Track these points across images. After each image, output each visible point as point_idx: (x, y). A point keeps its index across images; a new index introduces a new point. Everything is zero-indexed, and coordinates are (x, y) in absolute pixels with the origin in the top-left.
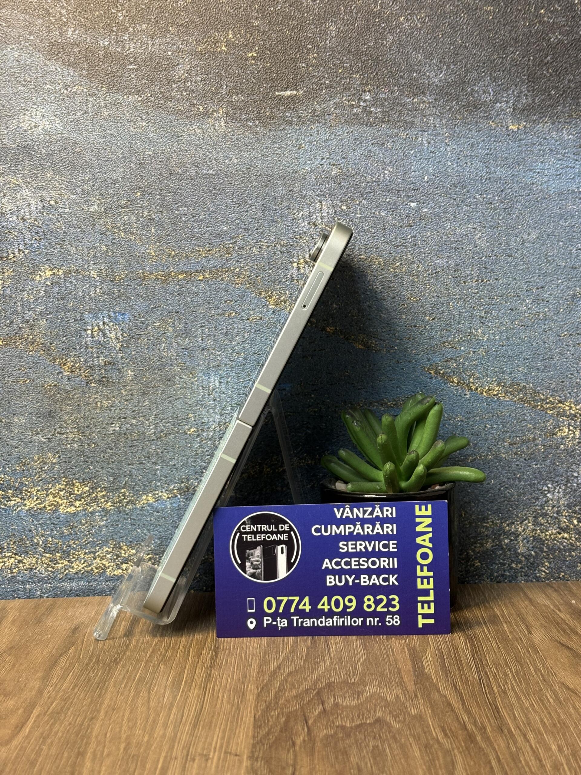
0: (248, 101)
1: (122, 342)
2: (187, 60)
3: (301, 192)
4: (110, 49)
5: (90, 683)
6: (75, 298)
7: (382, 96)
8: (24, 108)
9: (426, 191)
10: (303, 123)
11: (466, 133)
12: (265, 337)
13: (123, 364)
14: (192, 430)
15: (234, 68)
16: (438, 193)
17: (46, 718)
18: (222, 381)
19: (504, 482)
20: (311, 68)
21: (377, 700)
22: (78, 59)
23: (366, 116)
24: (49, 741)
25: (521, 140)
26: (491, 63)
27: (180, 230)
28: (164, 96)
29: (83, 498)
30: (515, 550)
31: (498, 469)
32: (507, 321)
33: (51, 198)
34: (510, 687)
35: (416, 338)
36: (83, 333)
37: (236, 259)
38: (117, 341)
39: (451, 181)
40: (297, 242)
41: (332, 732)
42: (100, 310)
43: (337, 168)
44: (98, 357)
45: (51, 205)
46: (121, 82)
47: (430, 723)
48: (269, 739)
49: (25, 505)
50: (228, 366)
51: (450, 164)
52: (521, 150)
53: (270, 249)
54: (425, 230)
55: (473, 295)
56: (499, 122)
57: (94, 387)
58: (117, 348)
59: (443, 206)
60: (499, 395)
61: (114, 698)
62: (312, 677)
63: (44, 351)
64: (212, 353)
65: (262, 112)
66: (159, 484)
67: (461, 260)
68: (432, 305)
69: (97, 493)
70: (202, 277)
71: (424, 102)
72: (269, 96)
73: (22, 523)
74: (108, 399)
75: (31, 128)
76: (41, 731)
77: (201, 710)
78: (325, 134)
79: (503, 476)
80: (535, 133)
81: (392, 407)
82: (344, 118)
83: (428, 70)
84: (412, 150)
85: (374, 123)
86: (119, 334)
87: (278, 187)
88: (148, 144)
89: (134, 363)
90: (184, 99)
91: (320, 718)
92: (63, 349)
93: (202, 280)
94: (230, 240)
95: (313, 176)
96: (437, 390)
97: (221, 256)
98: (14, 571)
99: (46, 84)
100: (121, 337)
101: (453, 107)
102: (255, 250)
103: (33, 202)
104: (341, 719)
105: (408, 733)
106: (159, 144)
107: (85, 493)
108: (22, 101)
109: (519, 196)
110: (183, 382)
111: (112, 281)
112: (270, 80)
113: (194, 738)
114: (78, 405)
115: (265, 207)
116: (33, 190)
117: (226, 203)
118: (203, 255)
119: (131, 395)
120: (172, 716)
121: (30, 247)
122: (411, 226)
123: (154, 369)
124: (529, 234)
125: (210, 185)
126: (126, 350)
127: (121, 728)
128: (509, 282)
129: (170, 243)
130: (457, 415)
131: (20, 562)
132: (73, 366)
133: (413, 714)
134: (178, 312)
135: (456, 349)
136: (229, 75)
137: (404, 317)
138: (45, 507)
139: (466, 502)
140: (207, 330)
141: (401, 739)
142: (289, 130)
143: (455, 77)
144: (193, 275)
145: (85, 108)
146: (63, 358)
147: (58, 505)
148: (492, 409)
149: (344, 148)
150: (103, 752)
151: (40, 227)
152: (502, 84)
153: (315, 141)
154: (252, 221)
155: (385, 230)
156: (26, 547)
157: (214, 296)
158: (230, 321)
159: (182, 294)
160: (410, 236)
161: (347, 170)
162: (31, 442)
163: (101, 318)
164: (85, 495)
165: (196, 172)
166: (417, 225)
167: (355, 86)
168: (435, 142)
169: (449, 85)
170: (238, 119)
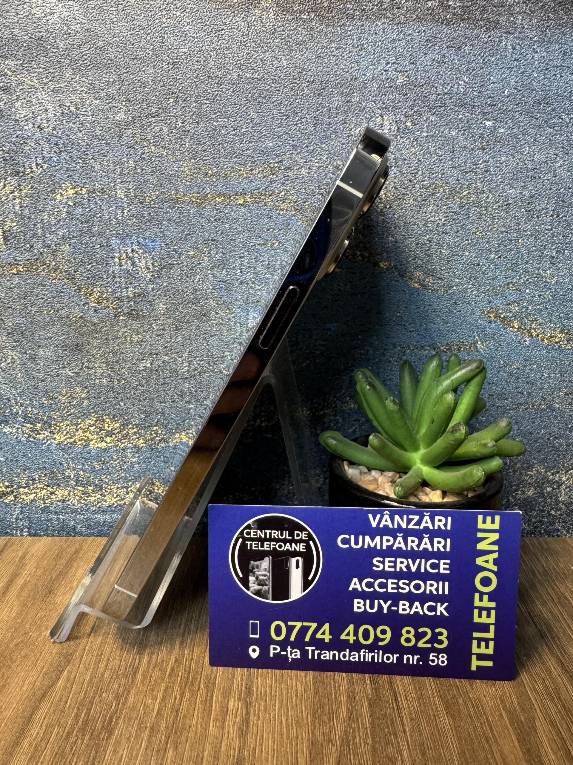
1: (152, 272)
3: (360, 103)
6: (100, 221)
9: (505, 108)
10: (367, 18)
11: (558, 37)
13: (154, 296)
16: (519, 111)
19: (554, 432)
23: (443, 11)
27: (219, 145)
29: (114, 434)
30: (557, 498)
31: (549, 419)
35: (478, 278)
36: (110, 260)
37: (282, 181)
38: (147, 271)
39: (535, 96)
42: (128, 236)
43: (404, 75)
44: (127, 288)
45: (71, 112)
49: (55, 439)
51: (536, 75)
53: (321, 171)
54: (499, 155)
55: (546, 232)
57: (123, 320)
58: (148, 279)
59: (523, 126)
60: (561, 343)
63: (68, 279)
64: (251, 287)
65: (319, 1)
66: (193, 423)
67: (538, 190)
68: (499, 242)
69: (129, 430)
70: (243, 200)
73: (53, 457)
74: (138, 333)
75: (46, 16)
78: (392, 33)
82: (416, 14)
84: (493, 56)
85: (451, 21)
86: (149, 263)
87: (333, 97)
88: (183, 38)
89: (165, 296)
92: (88, 278)
93: (242, 205)
94: (275, 158)
95: (375, 84)
97: (264, 177)
98: (47, 501)
100: (151, 266)
102: (304, 171)
103: (51, 107)
106: (196, 40)
107: (116, 429)
110: (219, 317)
111: (141, 203)
114: (106, 339)
115: (317, 120)
116: (50, 93)
117: (273, 114)
118: (245, 175)
119: (163, 330)
121: (49, 160)
122: (484, 149)
123: (188, 303)
125: (255, 91)
126: (157, 281)
129: (206, 160)
131: (52, 493)
132: (99, 297)
134: (215, 240)
135: (520, 291)
137: (467, 254)
138: (75, 441)
140: (246, 261)
142: (350, 26)
144: (232, 198)
146: (89, 287)
147: (88, 440)
149: (413, 50)
151: (60, 137)
153: (380, 41)
154: (301, 137)
155: (453, 152)
156: (58, 479)
157: (256, 223)
158: (272, 252)
159: (219, 220)
160: (482, 160)
161: (416, 79)
162: (58, 376)
163: (130, 245)
164: (115, 432)
165: (239, 75)
166: (490, 149)
168: (522, 48)
170: (291, 11)
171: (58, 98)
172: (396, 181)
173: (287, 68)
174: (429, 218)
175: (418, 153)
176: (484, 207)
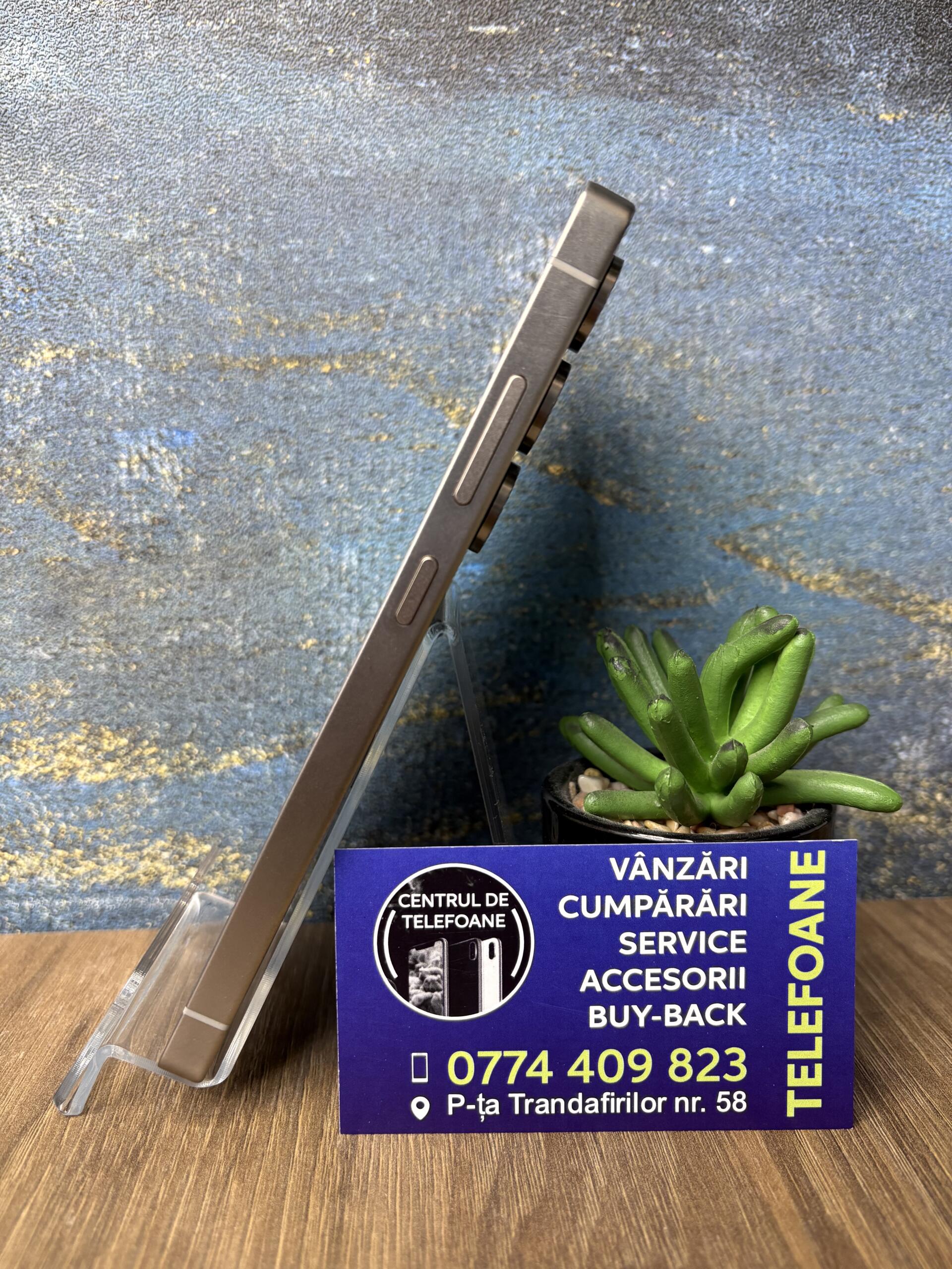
0: (417, 42)
1: (183, 483)
3: (511, 218)
6: (97, 402)
7: (660, 44)
9: (731, 226)
10: (518, 88)
11: (805, 121)
13: (186, 523)
14: (310, 642)
16: (752, 232)
18: (363, 557)
23: (632, 81)
25: (898, 141)
27: (290, 280)
28: (261, 24)
29: (118, 757)
32: (856, 462)
33: (51, 212)
35: (703, 488)
36: (112, 465)
37: (391, 336)
38: (175, 482)
39: (775, 209)
40: (501, 309)
42: (143, 424)
43: (576, 175)
44: (141, 511)
45: (50, 226)
49: (17, 768)
50: (375, 532)
51: (775, 177)
52: (898, 160)
53: (452, 320)
55: (802, 415)
56: (864, 106)
57: (134, 563)
58: (175, 495)
59: (760, 255)
60: (835, 590)
63: (43, 497)
64: (346, 508)
65: (444, 62)
66: (251, 734)
67: (787, 351)
68: (734, 431)
69: (143, 749)
70: (329, 367)
71: (735, 60)
72: (456, 33)
73: (14, 799)
74: (159, 585)
78: (557, 111)
80: (922, 130)
82: (592, 83)
84: (710, 148)
85: (645, 95)
86: (178, 469)
87: (470, 207)
88: (231, 114)
89: (204, 522)
90: (298, 32)
93: (328, 374)
94: (380, 301)
95: (533, 189)
96: (733, 577)
97: (363, 330)
100: (180, 475)
101: (784, 72)
102: (425, 321)
103: (17, 220)
106: (253, 117)
107: (122, 748)
109: (891, 242)
110: (294, 558)
111: (165, 372)
112: (459, 3)
114: (107, 596)
115: (445, 243)
116: (16, 197)
117: (375, 234)
118: (332, 328)
119: (201, 578)
121: (13, 304)
122: (703, 288)
123: (242, 534)
124: (902, 312)
125: (346, 198)
126: (191, 498)
128: (864, 394)
129: (270, 304)
131: (11, 863)
132: (95, 525)
134: (285, 431)
135: (768, 507)
137: (685, 451)
138: (52, 772)
140: (337, 465)
142: (492, 100)
143: (790, 18)
144: (312, 363)
145: (113, 42)
146: (78, 511)
147: (74, 770)
148: (823, 612)
149: (590, 139)
151: (31, 267)
152: (872, 37)
153: (539, 123)
154: (421, 268)
155: (656, 291)
156: (21, 839)
157: (351, 403)
158: (379, 450)
159: (292, 398)
160: (701, 305)
162: (24, 659)
163: (145, 440)
164: (121, 753)
165: (321, 173)
166: (713, 287)
167: (614, 23)
168: (752, 137)
169: (781, 32)
170: (399, 75)
171: (29, 206)
173: (395, 162)
174: (623, 395)
176: (707, 377)
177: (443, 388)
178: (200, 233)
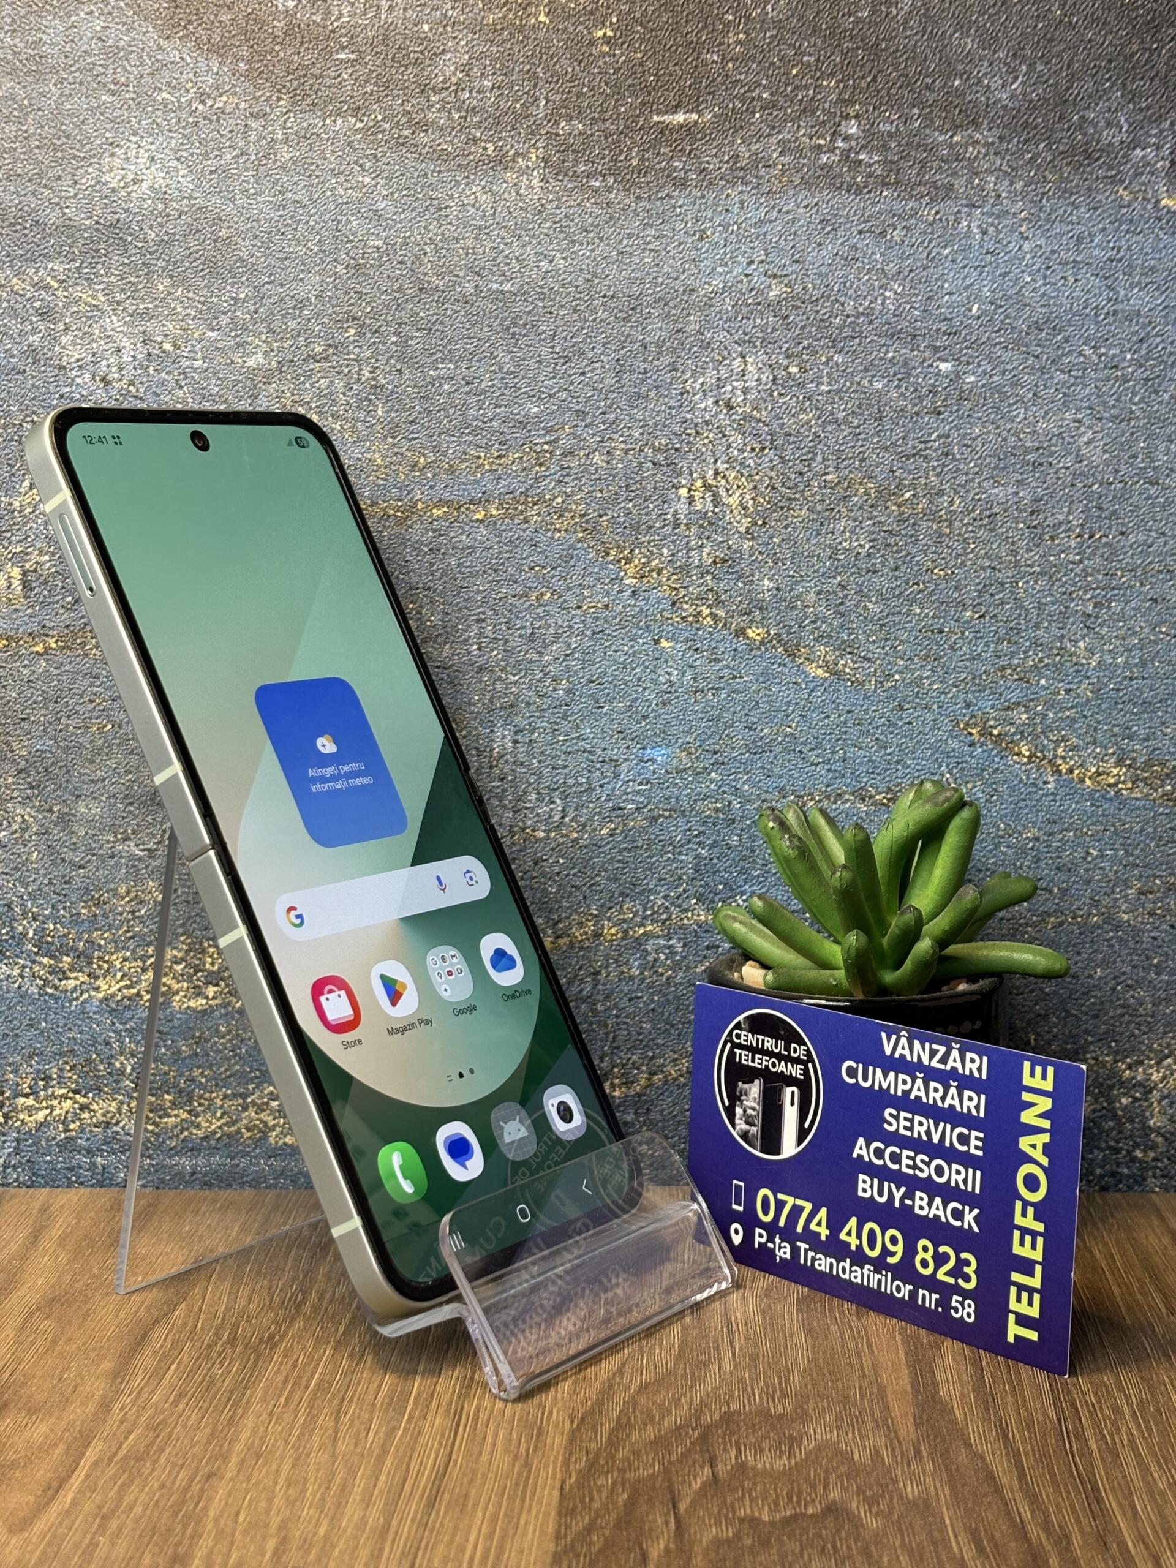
0: (592, 135)
2: (463, 43)
3: (702, 334)
4: (298, 15)
5: (214, 1389)
7: (884, 128)
8: (111, 140)
9: (974, 338)
10: (711, 183)
11: (1065, 212)
12: (614, 647)
15: (563, 61)
16: (1000, 343)
17: (111, 1470)
18: (519, 738)
19: (1124, 973)
20: (730, 65)
21: (830, 1461)
22: (230, 38)
23: (849, 171)
24: (114, 1524)
26: (1125, 60)
27: (438, 411)
28: (410, 120)
29: (222, 979)
30: (1144, 1120)
31: (1112, 946)
32: (1143, 624)
33: (166, 336)
34: (1125, 1442)
35: (941, 657)
37: (556, 477)
39: (1030, 316)
40: (689, 443)
41: (731, 1534)
43: (781, 282)
45: (164, 352)
46: (319, 89)
47: (948, 1522)
48: (591, 1543)
49: (97, 989)
50: (533, 707)
51: (1029, 279)
53: (630, 457)
54: (969, 423)
55: (1071, 566)
56: (1140, 190)
59: (1011, 371)
60: (1120, 786)
61: (262, 1429)
62: (691, 1398)
64: (500, 678)
65: (622, 158)
67: (1047, 488)
68: (980, 587)
70: (483, 513)
71: (977, 142)
72: (637, 124)
73: (91, 1028)
75: (127, 186)
76: (97, 1502)
77: (447, 1467)
78: (757, 209)
79: (1123, 961)
81: (883, 804)
82: (799, 175)
83: (986, 74)
84: (945, 247)
85: (865, 187)
87: (651, 323)
88: (374, 223)
90: (453, 128)
91: (705, 1496)
93: (481, 521)
94: (545, 435)
95: (728, 300)
96: (983, 770)
97: (524, 469)
98: (72, 1126)
99: (160, 89)
102: (597, 458)
103: (127, 344)
104: (751, 1501)
105: (898, 1543)
106: (399, 225)
108: (107, 126)
112: (641, 90)
113: (427, 1533)
115: (622, 365)
116: (128, 319)
117: (539, 356)
118: (487, 467)
120: (383, 1477)
122: (939, 413)
125: (506, 314)
127: (270, 1500)
128: (1151, 540)
129: (415, 439)
130: (1025, 827)
131: (83, 1108)
133: (910, 1496)
134: (429, 588)
135: (1028, 682)
136: (552, 76)
137: (918, 611)
138: (138, 994)
139: (1040, 1015)
140: (490, 628)
141: (881, 1557)
142: (680, 199)
143: (1045, 90)
144: (462, 509)
145: (241, 143)
147: (168, 993)
148: (1104, 815)
149: (797, 239)
150: (228, 1555)
151: (141, 399)
152: (1148, 108)
153: (735, 223)
154: (593, 396)
155: (881, 420)
156: (98, 1077)
157: (508, 555)
158: (539, 610)
159: (439, 550)
160: (936, 434)
161: (803, 289)
162: (112, 857)
164: (226, 974)
165: (476, 286)
166: (951, 412)
167: (827, 106)
168: (999, 232)
169: (1033, 108)
170: (571, 174)
171: (141, 329)
172: (773, 474)
173: (564, 272)
174: (840, 543)
175: (813, 422)
176: (946, 520)
177: (617, 538)
178: (335, 357)
